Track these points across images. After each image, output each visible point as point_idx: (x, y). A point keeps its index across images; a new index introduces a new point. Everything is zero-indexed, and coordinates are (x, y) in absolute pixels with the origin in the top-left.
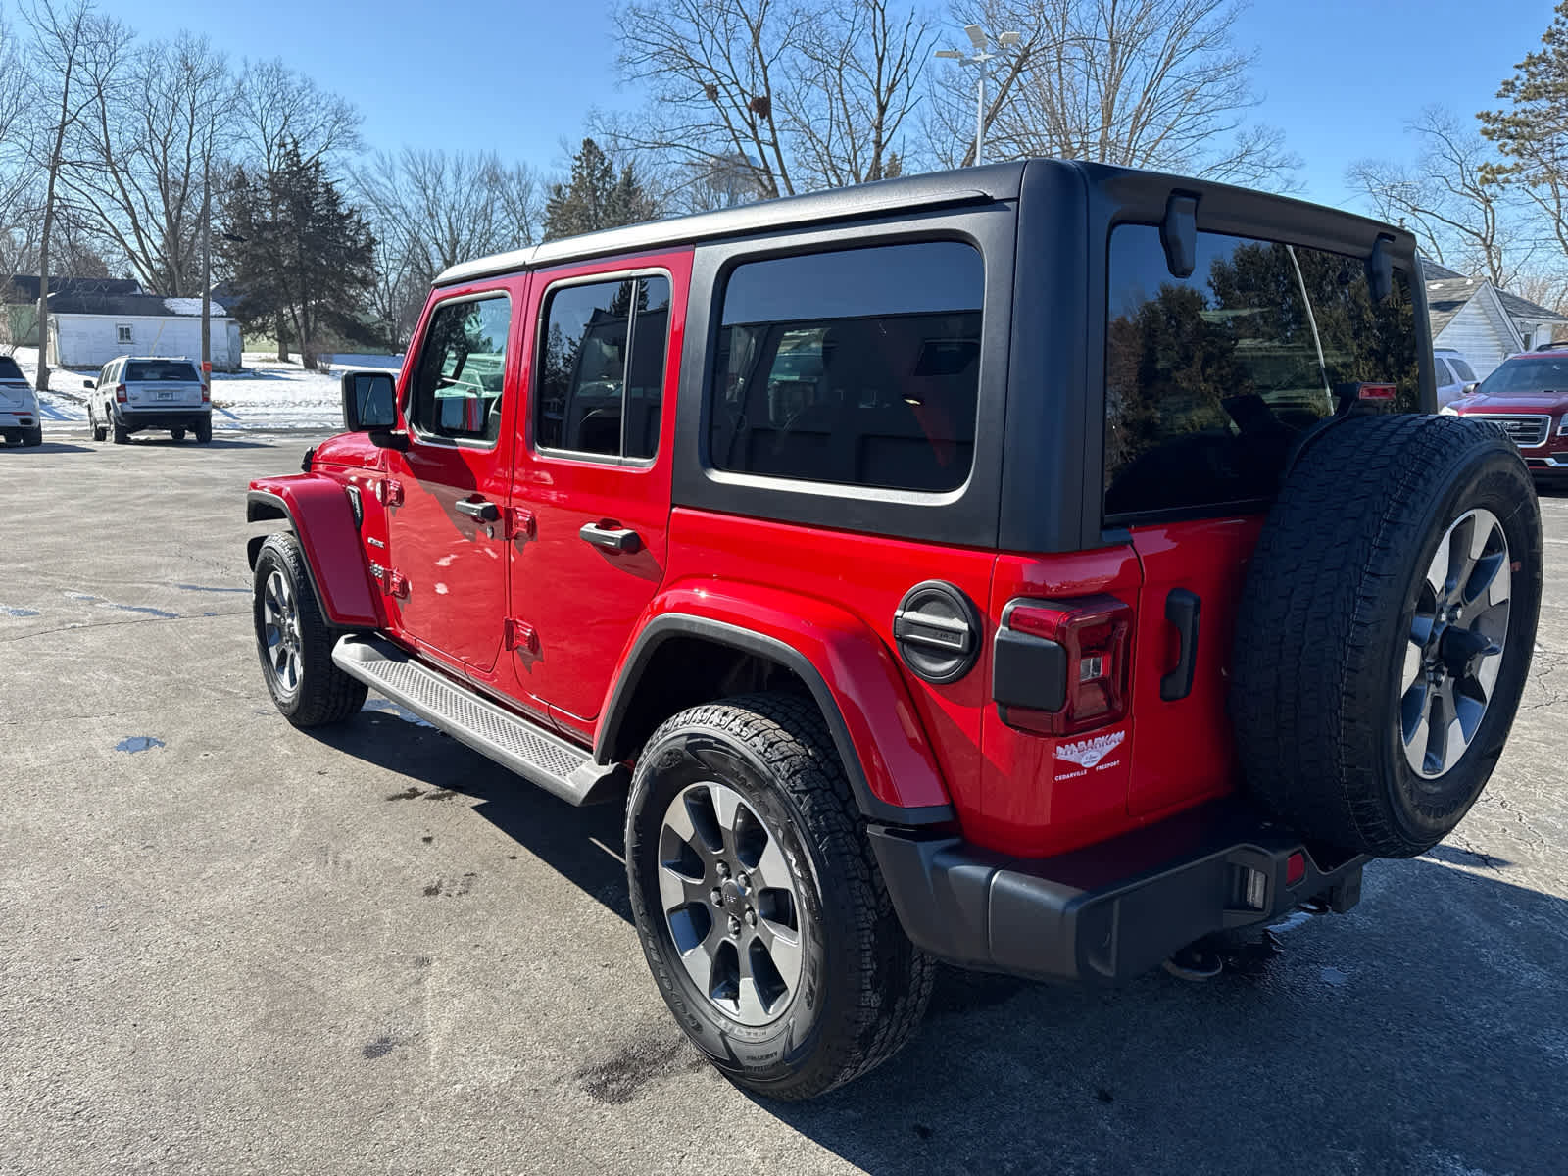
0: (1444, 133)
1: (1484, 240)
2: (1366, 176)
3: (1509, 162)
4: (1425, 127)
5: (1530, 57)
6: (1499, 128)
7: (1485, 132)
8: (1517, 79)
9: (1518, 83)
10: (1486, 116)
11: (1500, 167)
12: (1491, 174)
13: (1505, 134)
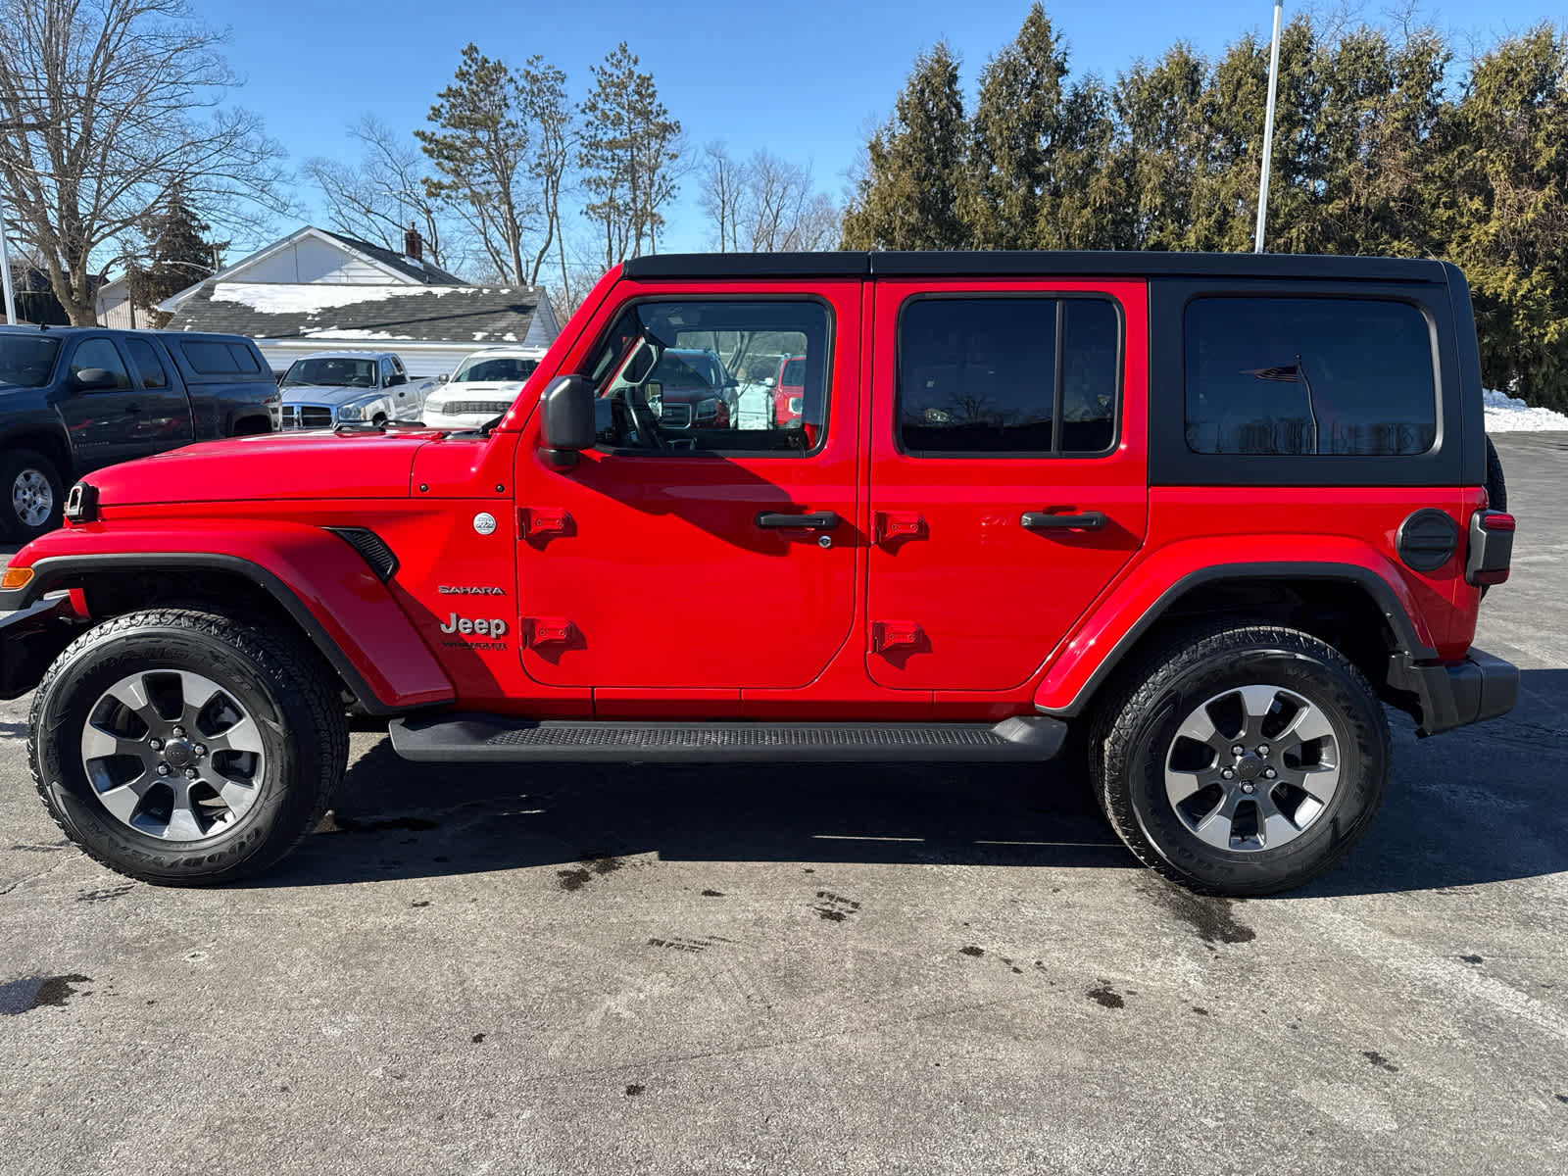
0: (383, 143)
1: (431, 246)
2: (317, 172)
3: (447, 180)
4: (366, 135)
5: (450, 89)
6: (437, 149)
7: (425, 150)
8: (442, 106)
9: (443, 111)
10: (421, 135)
11: (439, 183)
12: (434, 189)
13: (441, 154)
